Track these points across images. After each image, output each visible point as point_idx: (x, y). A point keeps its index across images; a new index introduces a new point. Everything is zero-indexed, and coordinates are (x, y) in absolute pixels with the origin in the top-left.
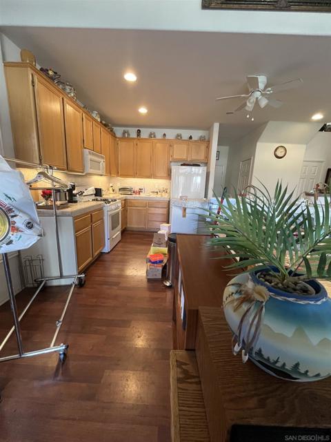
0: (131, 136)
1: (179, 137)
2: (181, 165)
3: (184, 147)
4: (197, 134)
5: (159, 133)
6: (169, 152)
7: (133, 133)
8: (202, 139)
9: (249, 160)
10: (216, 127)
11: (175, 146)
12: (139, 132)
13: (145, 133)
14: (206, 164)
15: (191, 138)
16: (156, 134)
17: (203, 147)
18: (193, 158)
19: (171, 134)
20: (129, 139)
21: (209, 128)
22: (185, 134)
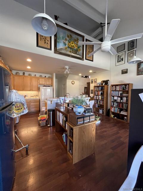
1: (41, 76)
2: (43, 86)
3: (44, 80)
4: (47, 76)
6: (38, 82)
7: (21, 73)
8: (49, 77)
9: (65, 84)
10: (54, 74)
11: (40, 79)
12: (24, 73)
13: (26, 74)
14: (52, 85)
15: (45, 77)
16: (32, 74)
17: (50, 80)
18: (47, 83)
19: (38, 75)
20: (19, 76)
21: (52, 74)
22: (43, 75)
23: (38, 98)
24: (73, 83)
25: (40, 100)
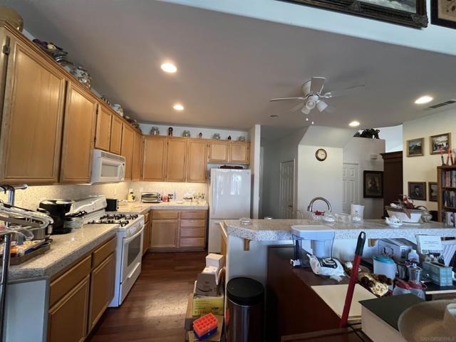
0: (161, 134)
1: (216, 137)
2: (222, 167)
3: (223, 147)
4: (236, 135)
5: (194, 132)
6: (206, 152)
7: (164, 131)
8: (240, 139)
9: (291, 163)
10: (258, 129)
11: (213, 146)
12: (171, 130)
13: (178, 132)
14: (248, 165)
15: (229, 138)
16: (191, 133)
17: (244, 148)
18: (234, 159)
19: (208, 133)
20: (158, 137)
21: (249, 130)
22: (224, 134)
23: (203, 204)
24: (321, 155)
25: (208, 211)
